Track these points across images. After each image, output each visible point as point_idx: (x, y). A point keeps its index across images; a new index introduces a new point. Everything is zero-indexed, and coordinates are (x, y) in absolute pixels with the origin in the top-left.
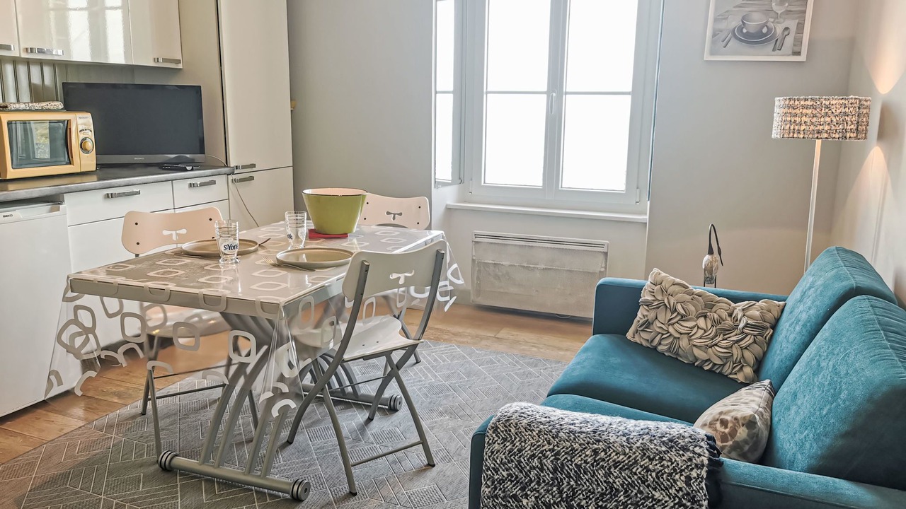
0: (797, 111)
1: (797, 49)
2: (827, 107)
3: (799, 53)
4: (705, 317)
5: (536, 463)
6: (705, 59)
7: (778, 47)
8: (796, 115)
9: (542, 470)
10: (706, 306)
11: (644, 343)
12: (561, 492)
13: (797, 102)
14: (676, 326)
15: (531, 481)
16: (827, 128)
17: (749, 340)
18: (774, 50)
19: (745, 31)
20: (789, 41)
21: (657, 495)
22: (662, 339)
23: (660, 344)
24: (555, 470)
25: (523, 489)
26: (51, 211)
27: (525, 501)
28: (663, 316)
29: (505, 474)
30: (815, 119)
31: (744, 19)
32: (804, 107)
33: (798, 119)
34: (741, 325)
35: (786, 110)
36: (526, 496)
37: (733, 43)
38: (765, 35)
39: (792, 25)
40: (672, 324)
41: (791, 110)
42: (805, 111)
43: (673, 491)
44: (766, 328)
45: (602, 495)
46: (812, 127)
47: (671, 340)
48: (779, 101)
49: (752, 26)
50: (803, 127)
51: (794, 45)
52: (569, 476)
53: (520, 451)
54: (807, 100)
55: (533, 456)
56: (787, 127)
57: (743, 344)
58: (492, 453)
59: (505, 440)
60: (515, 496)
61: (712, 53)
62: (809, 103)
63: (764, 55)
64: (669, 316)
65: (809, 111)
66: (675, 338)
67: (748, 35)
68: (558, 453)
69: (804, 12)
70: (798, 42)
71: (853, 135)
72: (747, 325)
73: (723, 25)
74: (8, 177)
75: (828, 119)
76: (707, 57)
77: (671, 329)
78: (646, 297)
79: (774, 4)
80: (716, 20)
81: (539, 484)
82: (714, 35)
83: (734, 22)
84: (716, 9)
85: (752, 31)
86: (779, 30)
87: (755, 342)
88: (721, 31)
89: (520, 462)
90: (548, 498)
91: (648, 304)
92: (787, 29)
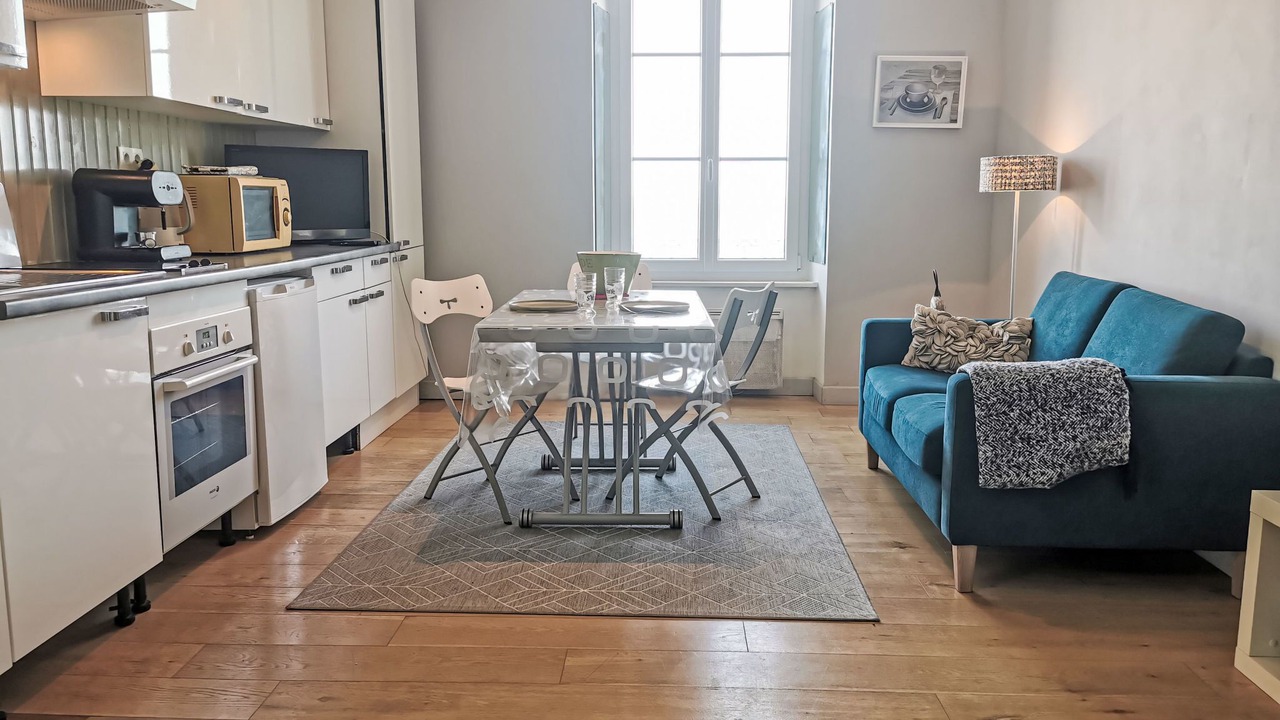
0: (1007, 168)
1: (954, 118)
2: (1032, 164)
3: (955, 121)
4: (972, 337)
5: (1015, 388)
6: (874, 125)
7: (937, 116)
8: (1006, 171)
9: (1021, 391)
10: (970, 329)
11: (924, 366)
12: (1036, 402)
13: (1007, 161)
14: (952, 346)
15: (1015, 400)
16: (1032, 180)
17: (1015, 348)
18: (934, 118)
19: (908, 100)
20: (947, 109)
21: (1100, 391)
22: (941, 359)
23: (939, 363)
24: (1030, 390)
25: (1009, 406)
26: (306, 286)
27: (1012, 414)
28: (939, 341)
29: (995, 399)
30: (1022, 174)
31: (908, 89)
32: (1012, 164)
33: (1008, 175)
34: (1005, 338)
35: (997, 167)
36: (1012, 410)
37: (899, 112)
38: (926, 104)
39: (949, 95)
40: (949, 346)
41: (1001, 167)
42: (1014, 168)
43: (1109, 387)
44: (1025, 339)
45: (1065, 398)
46: (1021, 181)
47: (950, 357)
48: (984, 161)
49: (915, 96)
50: (1013, 181)
51: (952, 114)
52: (1040, 392)
53: (1001, 383)
54: (1015, 158)
55: (1012, 385)
56: (999, 181)
57: (1012, 351)
58: (981, 388)
59: (988, 379)
60: (1004, 412)
61: (880, 120)
62: (1017, 161)
63: (926, 122)
64: (944, 339)
65: (1017, 168)
66: (953, 356)
67: (911, 104)
68: (1028, 380)
69: (959, 84)
70: (954, 111)
71: (1050, 186)
72: (1011, 338)
73: (890, 95)
74: (244, 251)
75: (1033, 174)
76: (876, 124)
77: (948, 349)
78: (915, 327)
79: (932, 76)
80: (883, 90)
81: (1021, 400)
82: (882, 103)
83: (899, 92)
84: (883, 78)
85: (914, 100)
86: (938, 100)
87: (1020, 349)
88: (888, 100)
89: (1004, 390)
90: (1029, 408)
91: (920, 333)
92: (944, 98)
